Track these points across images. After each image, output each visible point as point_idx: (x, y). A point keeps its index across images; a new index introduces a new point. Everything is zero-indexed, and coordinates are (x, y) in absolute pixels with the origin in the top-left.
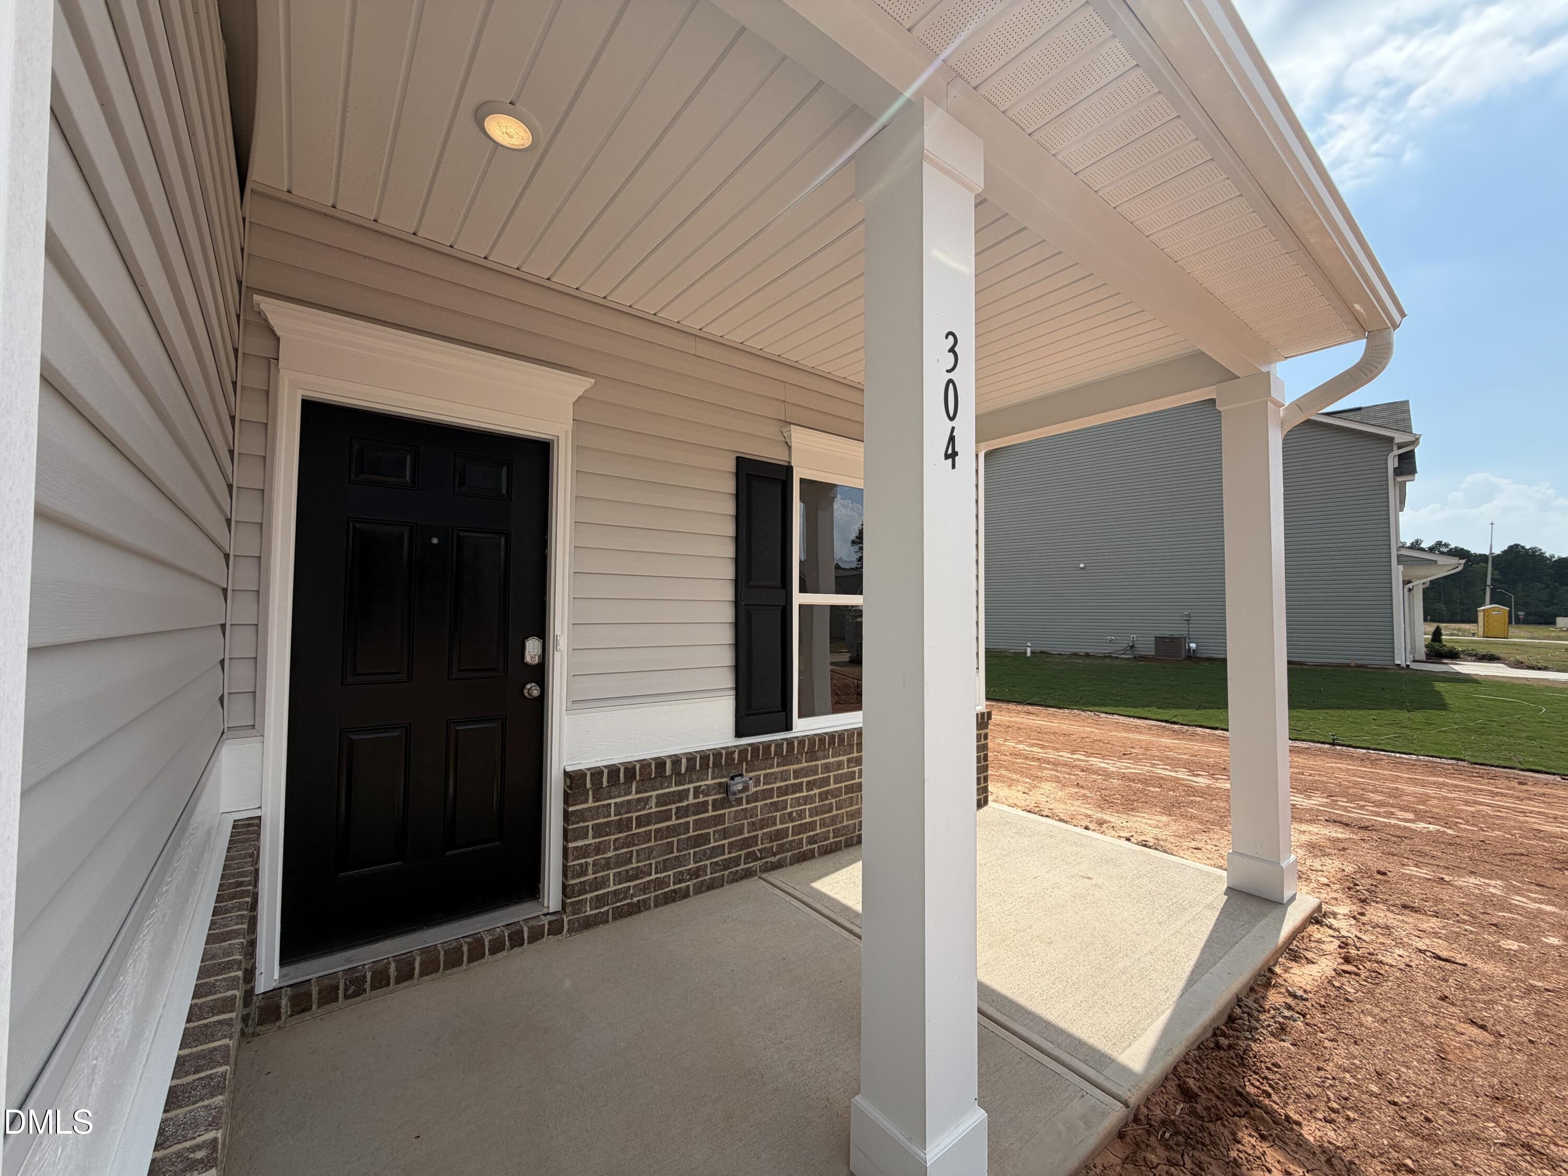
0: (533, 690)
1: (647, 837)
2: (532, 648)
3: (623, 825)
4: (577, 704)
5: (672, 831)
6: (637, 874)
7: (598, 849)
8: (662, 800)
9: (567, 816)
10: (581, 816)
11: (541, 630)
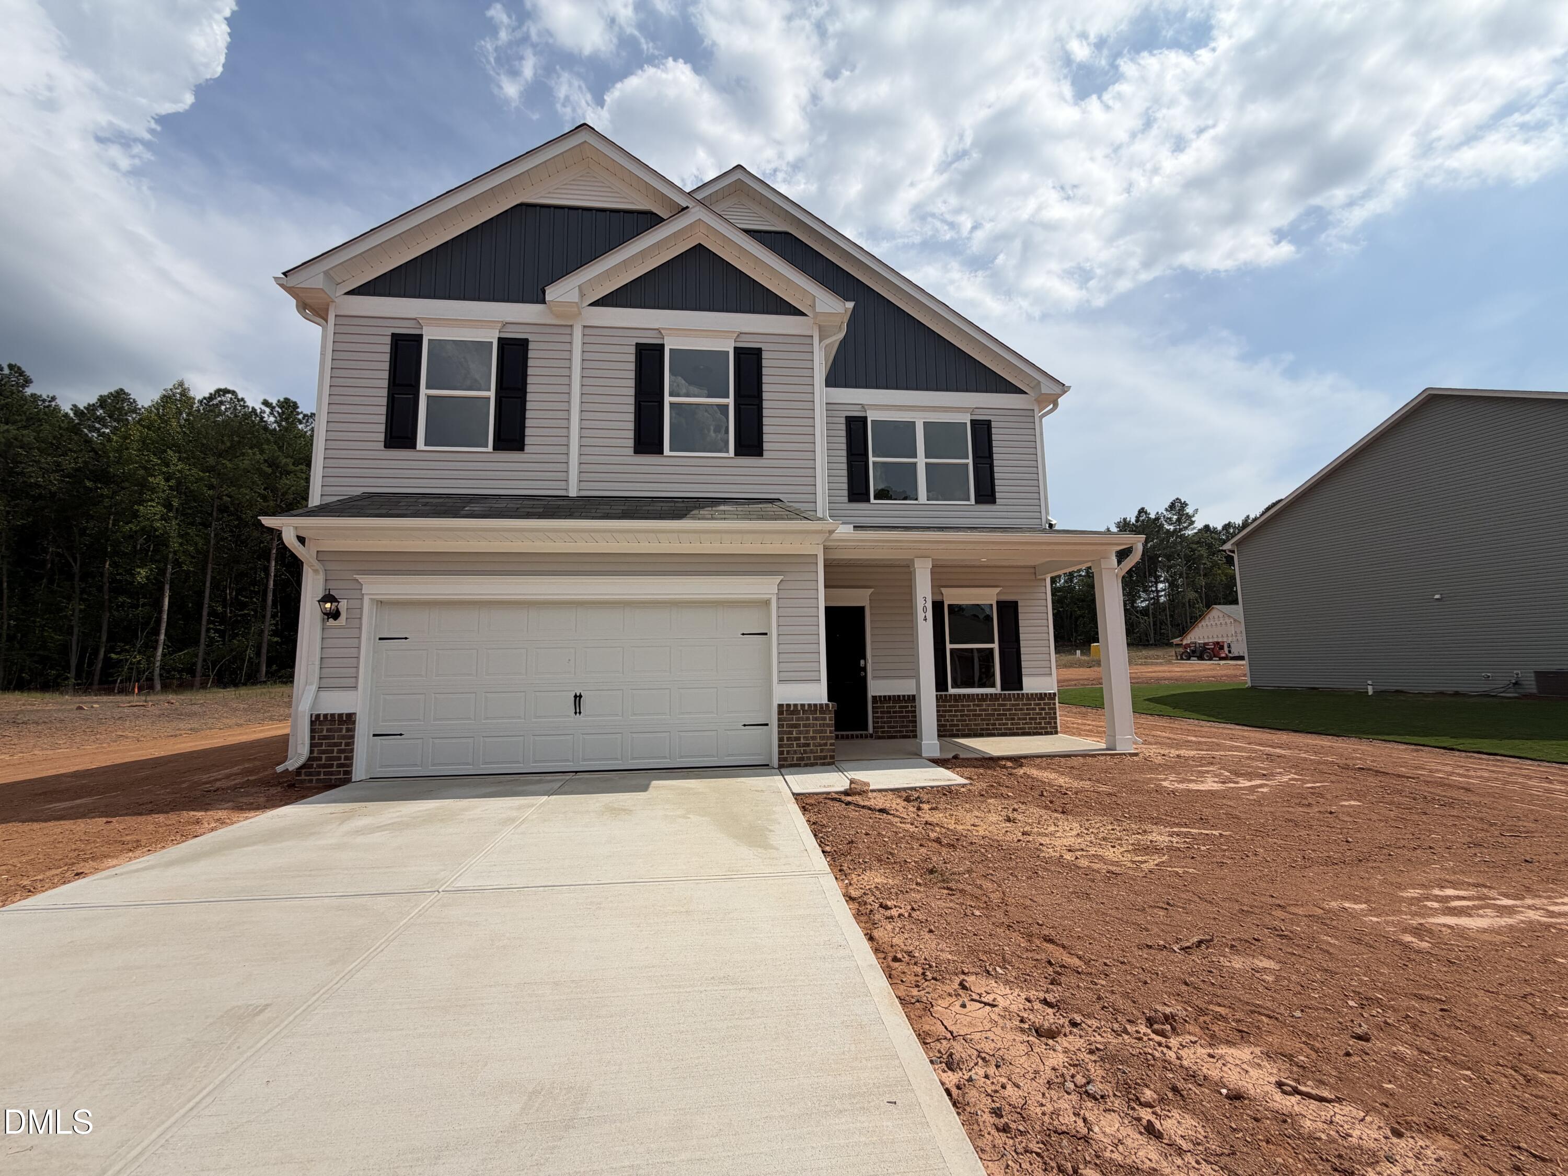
0: (863, 674)
1: (896, 717)
2: (862, 662)
3: (889, 712)
4: (874, 678)
5: (904, 717)
6: (894, 727)
7: (882, 718)
8: (900, 707)
9: (873, 707)
10: (877, 708)
11: (864, 658)
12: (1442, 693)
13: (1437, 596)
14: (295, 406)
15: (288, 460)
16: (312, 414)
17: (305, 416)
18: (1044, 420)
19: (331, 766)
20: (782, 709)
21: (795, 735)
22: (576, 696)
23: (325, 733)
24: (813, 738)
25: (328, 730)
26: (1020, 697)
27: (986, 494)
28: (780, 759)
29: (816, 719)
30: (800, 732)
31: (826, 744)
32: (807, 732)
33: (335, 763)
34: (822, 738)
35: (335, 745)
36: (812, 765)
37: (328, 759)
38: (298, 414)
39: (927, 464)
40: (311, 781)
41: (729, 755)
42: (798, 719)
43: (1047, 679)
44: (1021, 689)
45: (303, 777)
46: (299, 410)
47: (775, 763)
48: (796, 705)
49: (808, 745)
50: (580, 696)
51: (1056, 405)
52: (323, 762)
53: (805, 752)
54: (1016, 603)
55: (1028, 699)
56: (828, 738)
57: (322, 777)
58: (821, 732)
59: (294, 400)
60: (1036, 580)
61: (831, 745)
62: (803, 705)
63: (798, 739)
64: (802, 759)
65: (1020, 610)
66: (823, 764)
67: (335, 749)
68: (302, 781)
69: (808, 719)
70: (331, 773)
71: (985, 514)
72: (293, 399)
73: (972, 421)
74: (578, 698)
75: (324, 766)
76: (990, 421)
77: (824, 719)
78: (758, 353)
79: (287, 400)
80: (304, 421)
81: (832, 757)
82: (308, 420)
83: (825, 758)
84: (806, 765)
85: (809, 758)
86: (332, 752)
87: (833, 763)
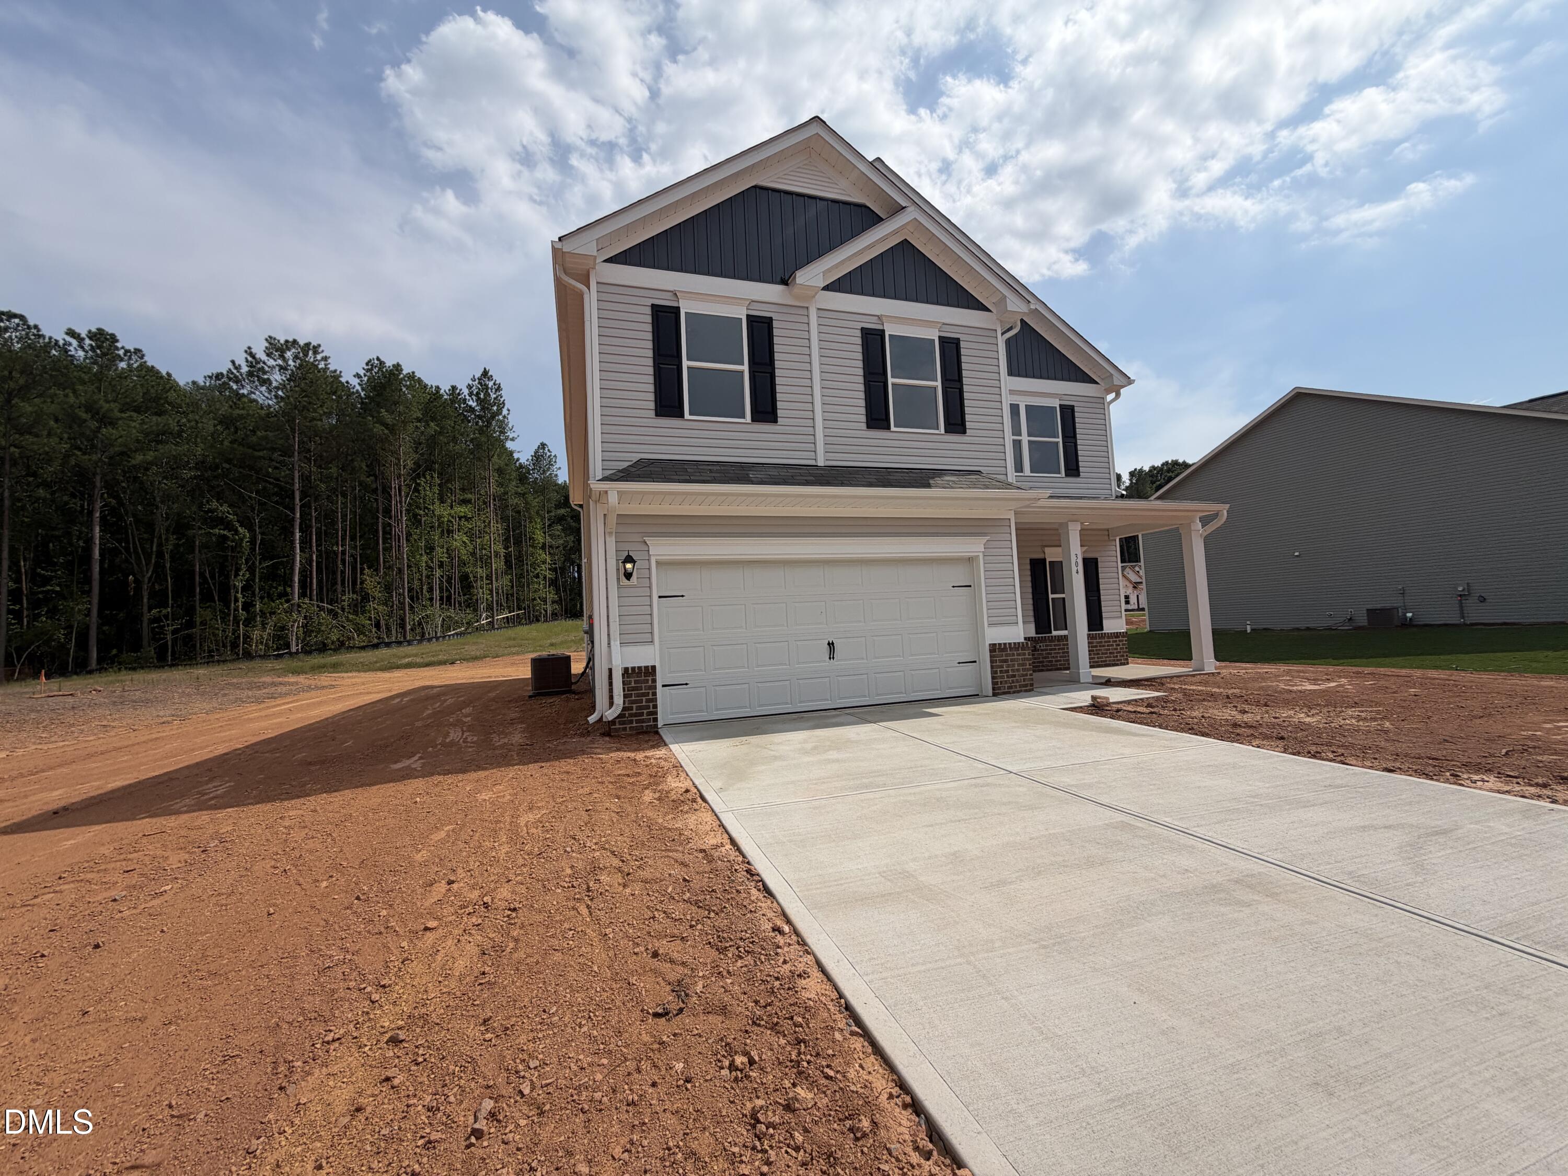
12: (1298, 629)
13: (1297, 554)
14: (113, 339)
15: (113, 405)
16: (135, 349)
17: (127, 351)
18: (1111, 406)
19: (642, 714)
20: (993, 648)
21: (1005, 668)
22: (829, 644)
23: (633, 684)
24: (1018, 670)
25: (636, 682)
26: (1103, 636)
27: (1073, 470)
28: (994, 689)
29: (1018, 655)
30: (1008, 666)
31: (1026, 675)
32: (1014, 665)
33: (645, 711)
34: (1024, 670)
35: (644, 695)
36: (1018, 692)
37: (639, 708)
38: (117, 348)
39: (1029, 441)
40: (625, 729)
41: (950, 688)
42: (1007, 655)
43: (1119, 621)
44: (1102, 629)
45: (617, 726)
46: (119, 345)
47: (990, 693)
48: (1005, 644)
49: (1014, 676)
50: (833, 643)
51: (1118, 395)
52: (634, 711)
53: (1013, 682)
54: (1097, 559)
55: (1108, 637)
56: (1028, 670)
57: (634, 725)
58: (1023, 665)
59: (110, 332)
60: (1109, 540)
61: (1031, 675)
62: (1010, 644)
63: (1007, 671)
64: (1010, 687)
65: (1100, 565)
66: (1026, 691)
67: (644, 699)
68: (617, 730)
69: (1013, 655)
70: (643, 721)
71: (1072, 485)
72: (109, 329)
73: (1060, 405)
74: (831, 645)
75: (636, 715)
76: (1073, 406)
77: (1024, 654)
78: (957, 342)
79: (101, 332)
80: (126, 358)
81: (1032, 685)
82: (130, 357)
83: (1026, 686)
84: (1014, 692)
85: (1016, 687)
86: (641, 701)
87: (1032, 690)
